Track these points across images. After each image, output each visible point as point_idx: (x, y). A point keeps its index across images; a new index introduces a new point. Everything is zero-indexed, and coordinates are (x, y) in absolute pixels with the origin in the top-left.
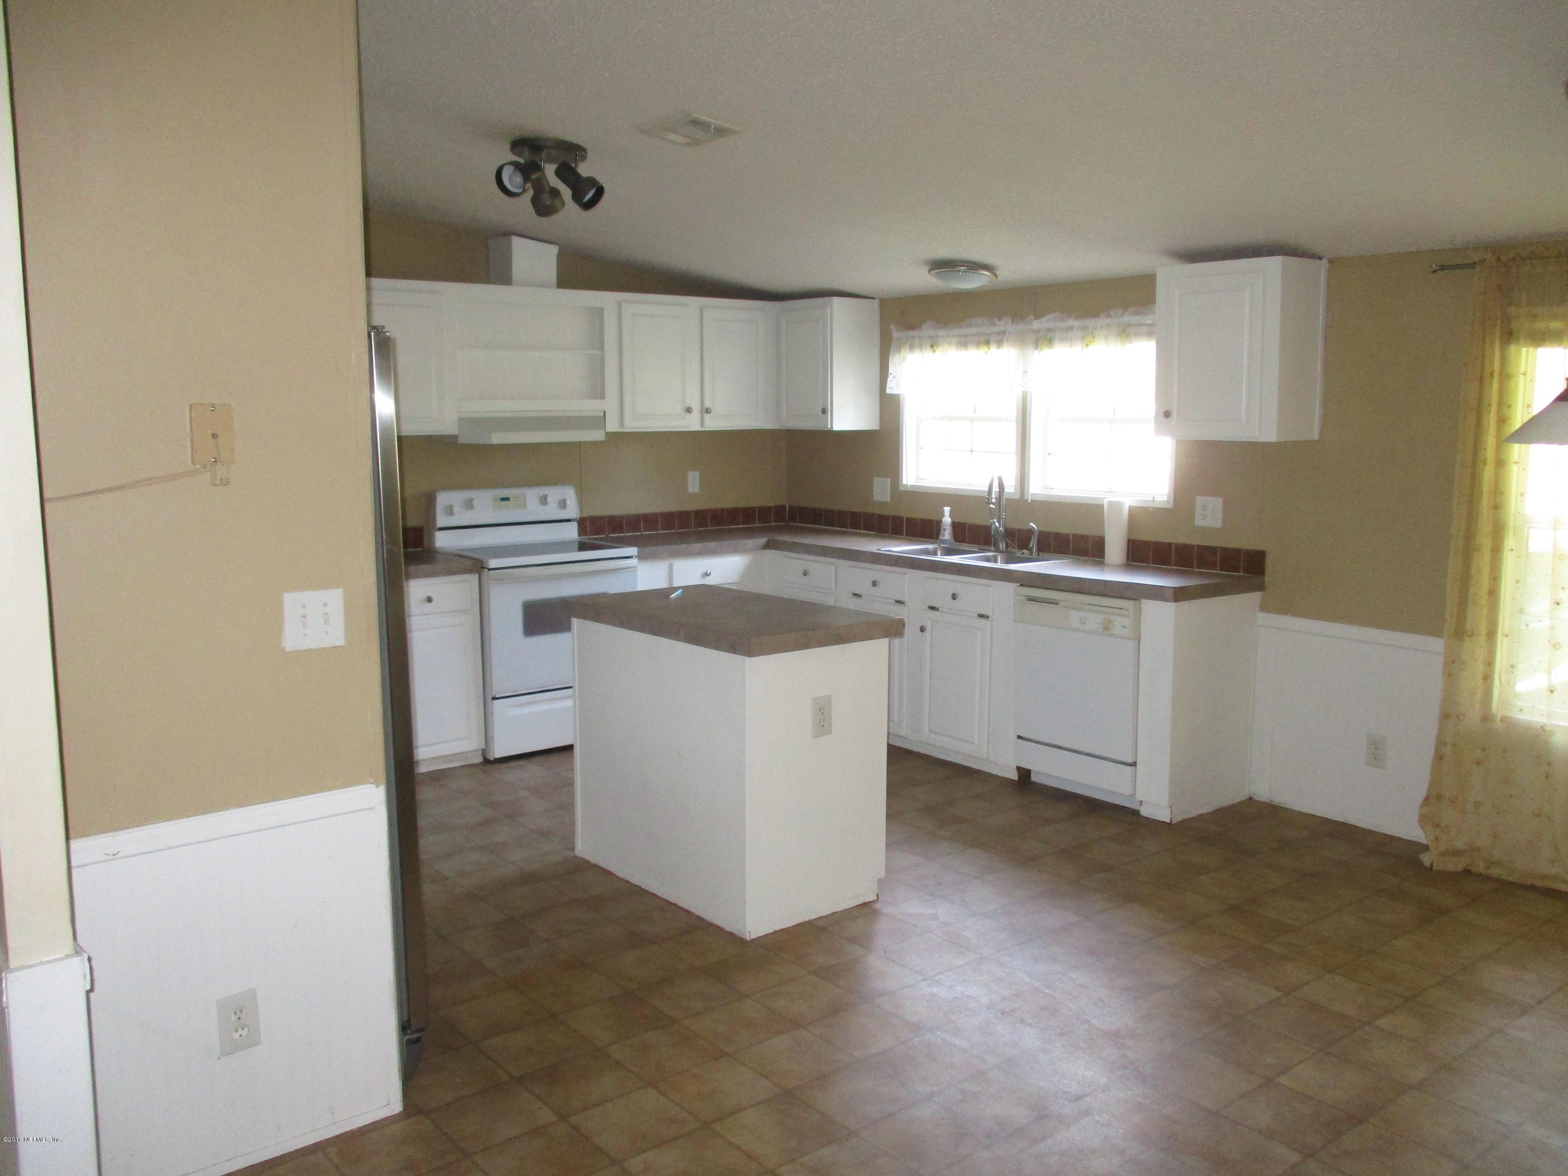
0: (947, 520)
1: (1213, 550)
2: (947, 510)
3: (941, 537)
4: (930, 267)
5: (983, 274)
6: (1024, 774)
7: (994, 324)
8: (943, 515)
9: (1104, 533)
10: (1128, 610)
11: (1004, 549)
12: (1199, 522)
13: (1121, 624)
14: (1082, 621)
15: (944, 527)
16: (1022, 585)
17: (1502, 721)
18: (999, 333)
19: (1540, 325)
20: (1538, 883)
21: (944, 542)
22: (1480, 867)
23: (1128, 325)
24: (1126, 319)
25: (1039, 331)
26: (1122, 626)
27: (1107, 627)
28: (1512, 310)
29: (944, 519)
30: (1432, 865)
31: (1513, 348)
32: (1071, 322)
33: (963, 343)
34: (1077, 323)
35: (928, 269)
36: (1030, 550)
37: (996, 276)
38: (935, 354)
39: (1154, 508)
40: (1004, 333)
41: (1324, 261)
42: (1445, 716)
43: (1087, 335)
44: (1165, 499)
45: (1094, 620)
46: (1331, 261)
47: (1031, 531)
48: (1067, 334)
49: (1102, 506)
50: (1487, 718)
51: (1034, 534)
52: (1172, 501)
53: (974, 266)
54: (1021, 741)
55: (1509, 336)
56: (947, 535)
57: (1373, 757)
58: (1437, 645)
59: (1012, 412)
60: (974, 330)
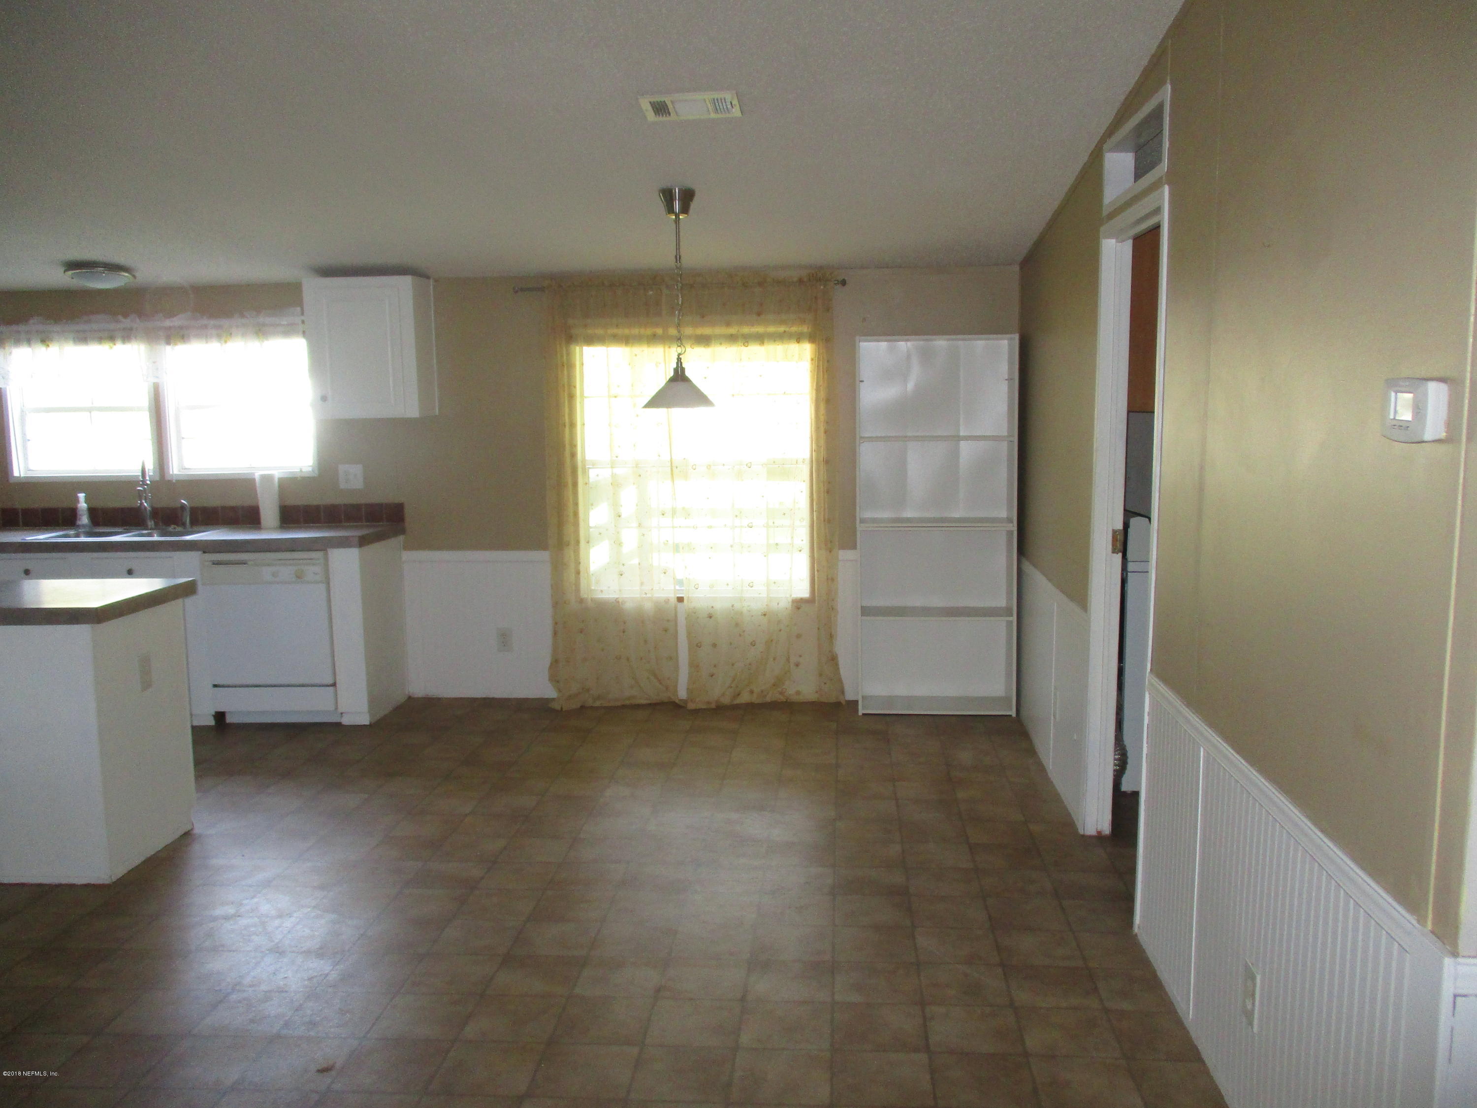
0: (83, 505)
1: (357, 507)
2: (82, 496)
3: (79, 523)
4: (66, 268)
5: (124, 276)
6: (220, 716)
7: (118, 321)
8: (77, 500)
9: (258, 503)
10: (318, 559)
11: (153, 526)
12: (342, 486)
13: (313, 571)
14: (274, 575)
15: (80, 513)
16: (204, 552)
17: (592, 600)
18: (124, 329)
19: (590, 331)
20: (627, 702)
21: (84, 526)
22: (590, 703)
23: (264, 325)
24: (261, 319)
25: (170, 328)
26: (314, 573)
27: (299, 576)
28: (570, 321)
29: (79, 505)
30: (562, 708)
31: (572, 347)
32: (205, 321)
33: (82, 338)
34: (212, 322)
35: (64, 270)
36: (184, 525)
37: (134, 277)
38: (49, 348)
39: (302, 477)
40: (131, 329)
41: (431, 281)
42: (556, 605)
43: (223, 334)
44: (310, 469)
45: (286, 572)
46: (436, 281)
47: (183, 507)
48: (203, 333)
49: (254, 480)
50: (581, 601)
51: (186, 510)
52: (317, 472)
53: (115, 268)
54: (216, 689)
55: (571, 339)
56: (85, 520)
57: (503, 644)
58: (543, 556)
59: (144, 400)
60: (95, 326)
